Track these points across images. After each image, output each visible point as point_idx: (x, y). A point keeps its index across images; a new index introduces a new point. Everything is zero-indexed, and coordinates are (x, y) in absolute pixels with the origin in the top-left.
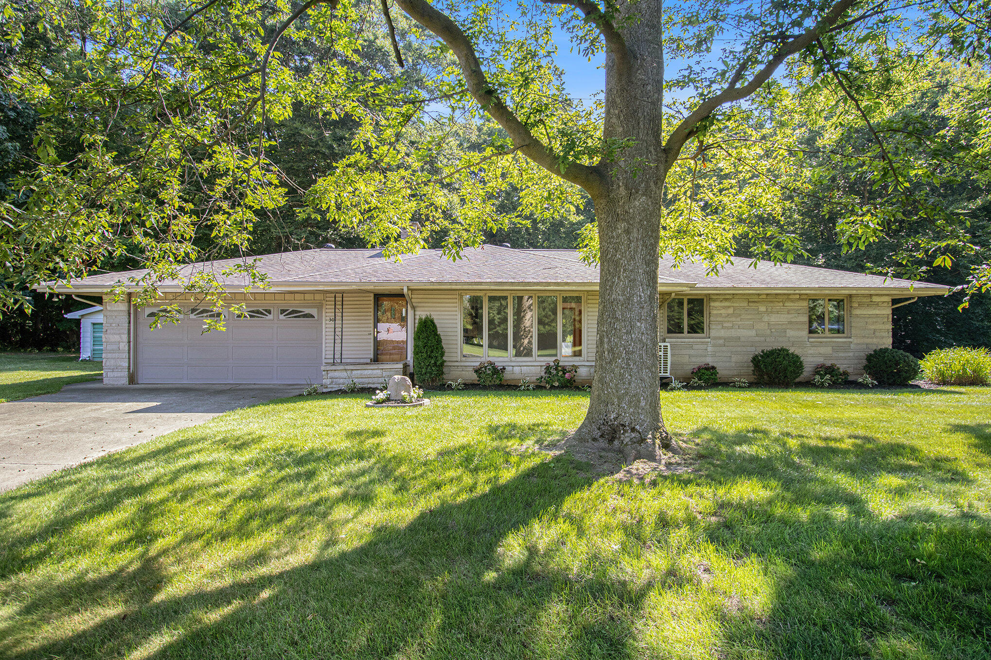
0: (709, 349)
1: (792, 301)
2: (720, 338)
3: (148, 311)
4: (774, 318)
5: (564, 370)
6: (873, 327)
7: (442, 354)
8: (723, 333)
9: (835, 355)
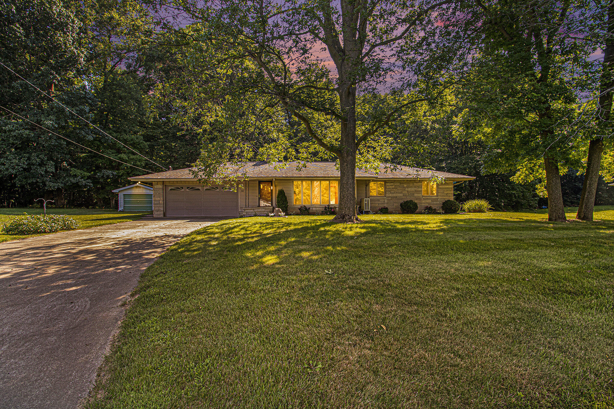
0: (386, 201)
1: (417, 183)
2: (390, 197)
3: (170, 188)
4: (409, 189)
5: (331, 208)
6: (446, 192)
7: (287, 203)
8: (390, 195)
9: (432, 203)
